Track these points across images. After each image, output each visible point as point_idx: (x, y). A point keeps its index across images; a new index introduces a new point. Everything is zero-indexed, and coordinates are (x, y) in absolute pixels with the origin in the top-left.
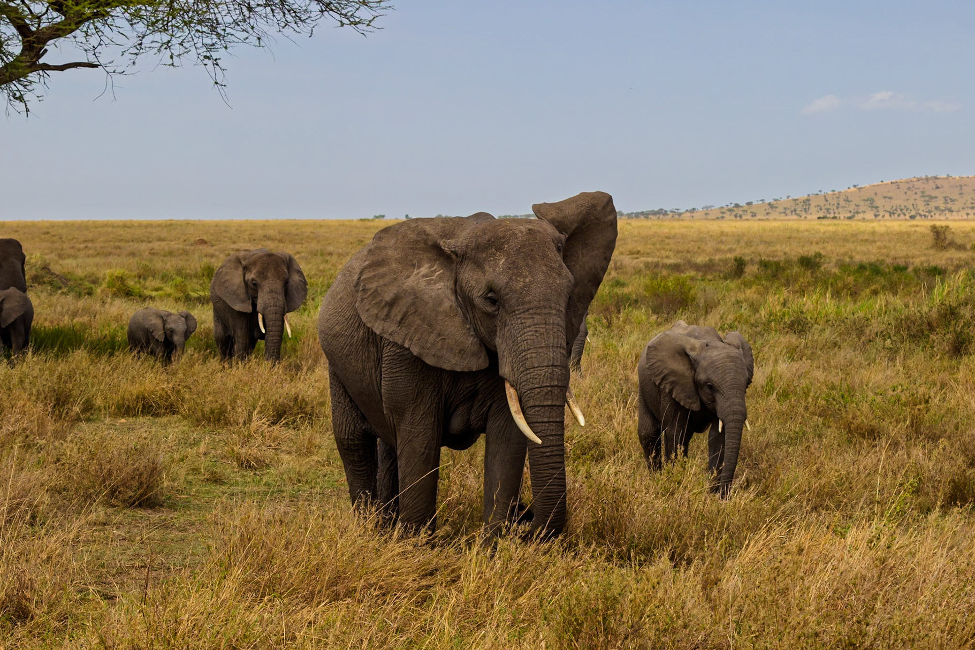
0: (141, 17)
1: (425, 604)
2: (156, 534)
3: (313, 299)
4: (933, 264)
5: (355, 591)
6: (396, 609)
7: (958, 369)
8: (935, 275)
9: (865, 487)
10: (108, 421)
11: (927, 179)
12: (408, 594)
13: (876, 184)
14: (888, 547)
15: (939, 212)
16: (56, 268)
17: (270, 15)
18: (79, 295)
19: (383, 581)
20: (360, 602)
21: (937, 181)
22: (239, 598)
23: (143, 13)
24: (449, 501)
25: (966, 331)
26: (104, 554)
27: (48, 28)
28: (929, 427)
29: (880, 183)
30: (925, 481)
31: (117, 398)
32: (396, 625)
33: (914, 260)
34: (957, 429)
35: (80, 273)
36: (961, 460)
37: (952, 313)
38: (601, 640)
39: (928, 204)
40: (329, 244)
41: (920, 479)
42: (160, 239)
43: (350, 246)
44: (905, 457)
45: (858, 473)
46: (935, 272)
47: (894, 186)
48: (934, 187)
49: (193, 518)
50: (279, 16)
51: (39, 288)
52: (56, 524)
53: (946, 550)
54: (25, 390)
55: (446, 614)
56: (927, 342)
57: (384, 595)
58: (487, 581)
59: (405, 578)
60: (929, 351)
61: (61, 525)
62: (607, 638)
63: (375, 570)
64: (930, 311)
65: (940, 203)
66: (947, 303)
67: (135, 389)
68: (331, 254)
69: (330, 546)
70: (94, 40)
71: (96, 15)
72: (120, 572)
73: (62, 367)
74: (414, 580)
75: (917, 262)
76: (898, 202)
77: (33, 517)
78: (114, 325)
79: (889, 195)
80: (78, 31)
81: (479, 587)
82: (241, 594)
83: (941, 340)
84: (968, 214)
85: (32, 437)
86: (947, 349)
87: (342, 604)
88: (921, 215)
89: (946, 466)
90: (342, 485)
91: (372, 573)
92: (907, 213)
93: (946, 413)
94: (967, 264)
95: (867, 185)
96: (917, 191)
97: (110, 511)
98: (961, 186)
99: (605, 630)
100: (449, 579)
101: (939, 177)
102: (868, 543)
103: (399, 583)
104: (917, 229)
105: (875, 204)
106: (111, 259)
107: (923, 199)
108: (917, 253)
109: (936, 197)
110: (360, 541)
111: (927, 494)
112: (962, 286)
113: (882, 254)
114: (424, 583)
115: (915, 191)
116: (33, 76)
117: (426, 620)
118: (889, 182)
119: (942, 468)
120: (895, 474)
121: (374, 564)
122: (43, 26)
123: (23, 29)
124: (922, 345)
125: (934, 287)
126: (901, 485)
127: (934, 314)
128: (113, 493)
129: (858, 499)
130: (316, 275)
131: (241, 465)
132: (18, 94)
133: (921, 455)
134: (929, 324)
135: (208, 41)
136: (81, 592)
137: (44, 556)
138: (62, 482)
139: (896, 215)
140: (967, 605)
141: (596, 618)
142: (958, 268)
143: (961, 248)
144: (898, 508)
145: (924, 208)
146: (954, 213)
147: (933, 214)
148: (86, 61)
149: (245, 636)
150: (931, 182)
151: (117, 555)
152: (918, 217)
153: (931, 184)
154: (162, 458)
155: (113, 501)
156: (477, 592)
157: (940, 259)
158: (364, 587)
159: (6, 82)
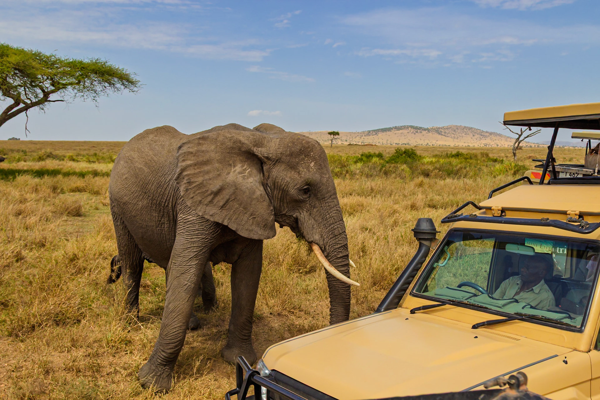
0: (76, 88)
2: (80, 223)
10: (67, 194)
16: (54, 153)
17: (111, 89)
18: (60, 160)
22: (102, 240)
23: (76, 87)
26: (66, 229)
27: (50, 91)
31: (70, 188)
35: (60, 154)
42: (82, 146)
49: (90, 219)
50: (113, 89)
51: (49, 158)
52: (53, 221)
54: (45, 185)
61: (55, 221)
67: (75, 186)
70: (63, 94)
71: (63, 88)
72: (71, 233)
73: (55, 180)
77: (47, 219)
78: (69, 169)
80: (58, 92)
82: (103, 239)
85: (47, 198)
97: (68, 217)
106: (69, 151)
116: (46, 103)
122: (49, 90)
123: (43, 91)
128: (69, 213)
131: (104, 205)
132: (42, 108)
135: (94, 95)
136: (60, 239)
137: (50, 230)
138: (55, 210)
148: (60, 100)
149: (104, 250)
151: (70, 229)
154: (82, 203)
155: (69, 215)
159: (39, 105)
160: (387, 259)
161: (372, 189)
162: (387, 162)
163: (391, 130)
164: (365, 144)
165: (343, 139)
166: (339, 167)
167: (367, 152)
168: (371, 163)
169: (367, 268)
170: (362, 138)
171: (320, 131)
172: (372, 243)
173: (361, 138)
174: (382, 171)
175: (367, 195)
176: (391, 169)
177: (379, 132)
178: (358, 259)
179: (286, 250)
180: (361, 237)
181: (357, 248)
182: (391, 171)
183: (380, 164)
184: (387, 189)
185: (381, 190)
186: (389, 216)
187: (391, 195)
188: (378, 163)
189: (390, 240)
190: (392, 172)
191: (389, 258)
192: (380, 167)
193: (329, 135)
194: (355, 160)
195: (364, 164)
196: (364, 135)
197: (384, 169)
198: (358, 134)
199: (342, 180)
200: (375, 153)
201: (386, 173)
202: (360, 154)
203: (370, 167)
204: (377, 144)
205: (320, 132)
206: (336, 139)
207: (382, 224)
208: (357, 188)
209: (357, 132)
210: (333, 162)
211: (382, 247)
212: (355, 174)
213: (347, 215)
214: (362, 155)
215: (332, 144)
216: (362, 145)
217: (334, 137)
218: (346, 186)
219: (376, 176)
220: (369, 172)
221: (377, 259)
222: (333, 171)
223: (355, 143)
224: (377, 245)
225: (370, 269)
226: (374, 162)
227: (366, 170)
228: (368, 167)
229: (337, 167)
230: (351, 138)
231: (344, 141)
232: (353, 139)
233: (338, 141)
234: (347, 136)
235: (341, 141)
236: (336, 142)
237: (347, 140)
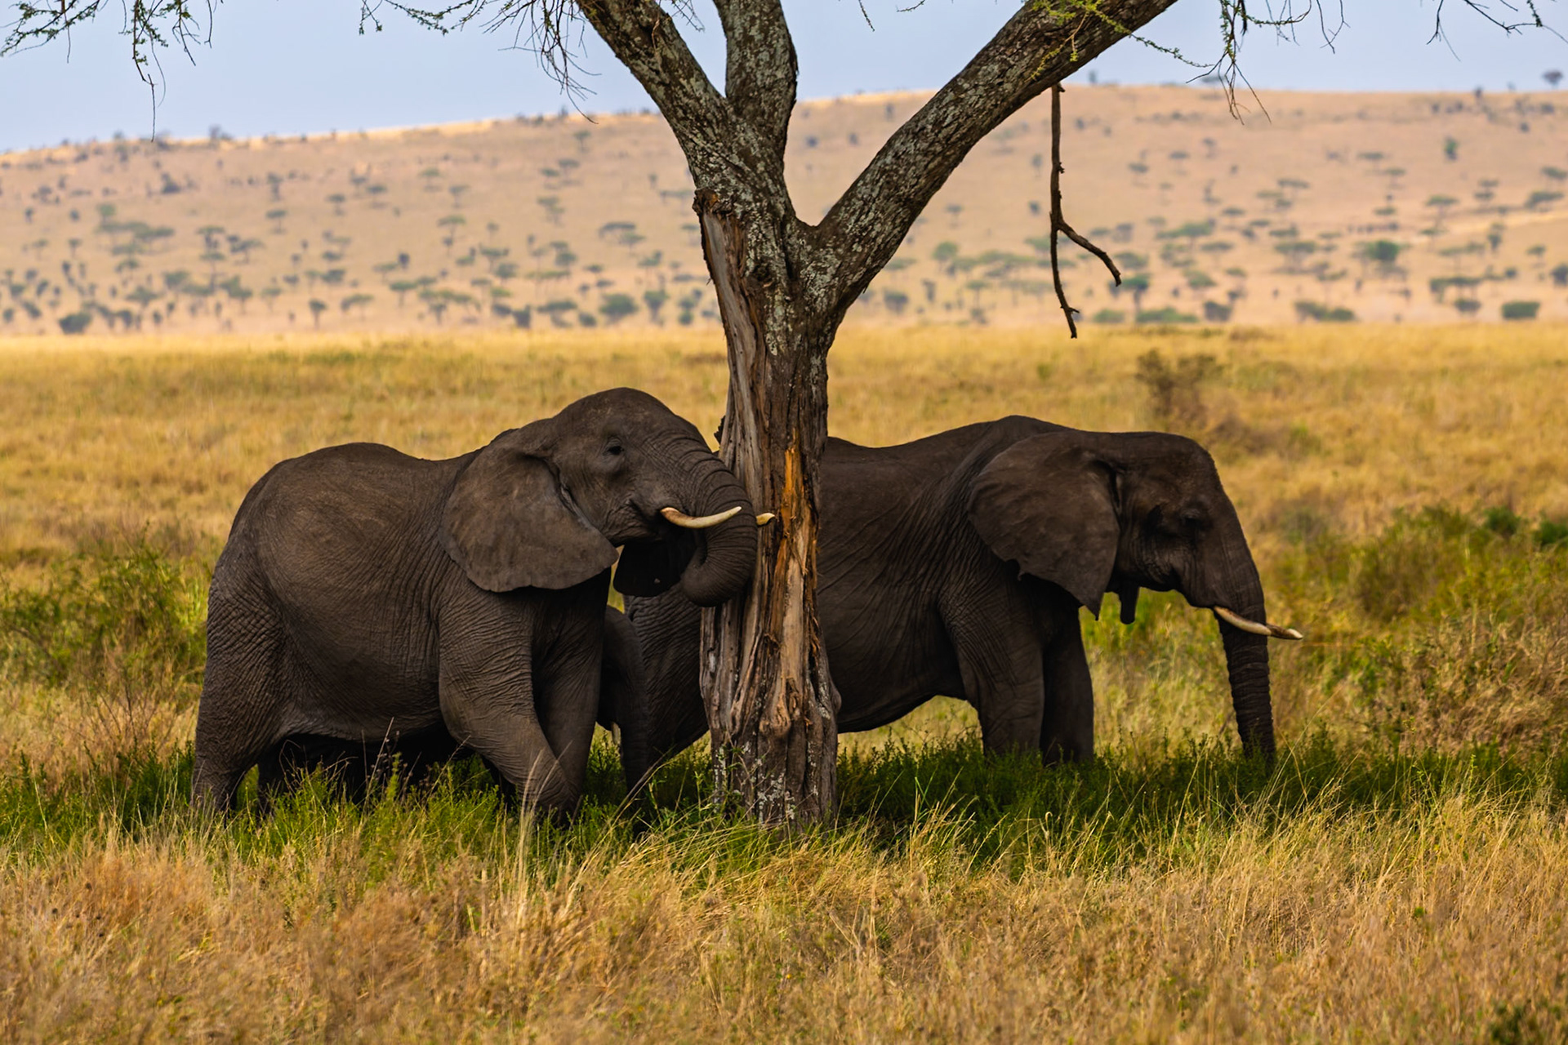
11: (123, 151)
15: (184, 302)
39: (133, 265)
48: (158, 185)
65: (186, 255)
84: (317, 307)
88: (105, 312)
92: (42, 304)
96: (80, 203)
98: (274, 180)
101: (172, 139)
107: (106, 240)
109: (165, 233)
115: (69, 205)
145: (115, 280)
146: (254, 304)
147: (158, 305)
150: (136, 160)
152: (98, 323)
153: (143, 171)
230: (1469, 202)
231: (1339, 260)
232: (1503, 210)
233: (1236, 272)
234: (1396, 172)
235: (1291, 271)
236: (1201, 282)
237: (1396, 238)
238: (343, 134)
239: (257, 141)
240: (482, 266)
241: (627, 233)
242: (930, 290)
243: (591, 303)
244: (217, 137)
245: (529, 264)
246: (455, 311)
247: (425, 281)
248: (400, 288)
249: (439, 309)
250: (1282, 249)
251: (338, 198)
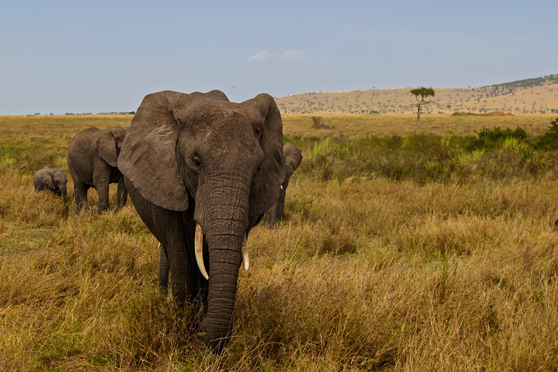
1: (62, 306)
3: (3, 155)
4: (313, 135)
5: (26, 300)
6: (47, 308)
7: (326, 187)
8: (314, 141)
9: (281, 244)
11: (310, 94)
12: (53, 301)
13: (285, 96)
14: (293, 273)
15: (316, 110)
19: (40, 294)
20: (28, 305)
21: (315, 95)
24: (74, 254)
25: (330, 168)
28: (312, 215)
29: (287, 96)
30: (311, 241)
32: (46, 316)
33: (304, 134)
34: (326, 216)
36: (328, 231)
37: (323, 159)
38: (150, 321)
39: (311, 107)
40: (12, 128)
41: (308, 240)
43: (22, 129)
44: (301, 229)
45: (278, 238)
46: (314, 139)
47: (294, 97)
48: (314, 98)
53: (321, 274)
55: (73, 310)
56: (311, 174)
57: (41, 301)
58: (92, 293)
59: (51, 292)
60: (312, 178)
62: (153, 320)
63: (36, 289)
64: (312, 158)
65: (316, 105)
66: (320, 154)
68: (12, 132)
69: (13, 278)
74: (56, 294)
75: (306, 135)
76: (296, 105)
79: (292, 102)
81: (89, 296)
83: (318, 172)
84: (330, 111)
86: (321, 177)
87: (19, 306)
88: (307, 112)
89: (321, 234)
90: (19, 247)
91: (34, 290)
92: (300, 111)
93: (321, 208)
94: (330, 135)
95: (281, 97)
96: (306, 100)
98: (327, 97)
99: (152, 316)
100: (73, 293)
101: (316, 93)
102: (283, 271)
103: (48, 295)
104: (305, 118)
105: (284, 106)
107: (308, 104)
108: (306, 130)
109: (315, 103)
110: (28, 275)
111: (312, 248)
112: (327, 146)
113: (289, 131)
114: (61, 295)
115: (304, 100)
117: (62, 314)
118: (292, 95)
119: (319, 234)
120: (296, 238)
121: (35, 286)
124: (308, 175)
125: (314, 147)
126: (298, 243)
127: (314, 160)
129: (278, 251)
130: (5, 143)
133: (308, 228)
134: (312, 165)
139: (295, 112)
140: (332, 301)
141: (148, 310)
142: (325, 137)
143: (327, 127)
144: (297, 254)
145: (308, 108)
146: (324, 111)
147: (313, 111)
150: (311, 95)
152: (306, 113)
153: (312, 96)
156: (88, 299)
157: (317, 133)
158: (30, 298)
160: (543, 337)
161: (505, 202)
162: (536, 148)
163: (542, 83)
164: (488, 112)
165: (441, 103)
166: (435, 158)
167: (492, 128)
168: (501, 151)
169: (501, 358)
170: (481, 100)
171: (393, 88)
172: (509, 308)
173: (479, 100)
174: (525, 166)
175: (496, 213)
176: (543, 161)
177: (517, 88)
178: (482, 340)
179: (332, 322)
180: (485, 296)
181: (478, 318)
182: (544, 165)
183: (521, 151)
184: (537, 200)
185: (524, 203)
186: (543, 255)
187: (544, 213)
188: (517, 148)
189: (546, 301)
190: (547, 167)
191: (546, 337)
192: (522, 156)
193: (414, 96)
194: (468, 144)
195: (486, 152)
196: (484, 94)
197: (529, 161)
198: (472, 93)
199: (443, 185)
200: (508, 130)
201: (534, 170)
202: (479, 132)
203: (499, 158)
204: (513, 113)
205: (395, 90)
206: (427, 103)
207: (529, 270)
208: (473, 200)
209: (472, 88)
210: (422, 148)
211: (532, 315)
212: (469, 172)
213: (455, 255)
214: (482, 134)
215: (419, 114)
216: (483, 115)
217: (424, 99)
218: (450, 195)
219: (512, 175)
220: (498, 168)
221: (520, 339)
222: (422, 168)
223: (467, 111)
224: (520, 311)
225: (506, 358)
226: (509, 148)
227: (492, 162)
228: (496, 157)
229: (430, 160)
230: (459, 100)
231: (444, 107)
232: (463, 102)
233: (432, 108)
234: (451, 97)
235: (439, 108)
236: (428, 109)
237: (450, 105)
238: (334, 92)
239: (325, 93)
240: (349, 107)
241: (365, 103)
242: (398, 110)
243: (360, 111)
244: (321, 92)
245: (355, 107)
246: (345, 112)
247: (342, 109)
248: (339, 109)
249: (343, 112)
250: (437, 106)
251: (334, 99)
